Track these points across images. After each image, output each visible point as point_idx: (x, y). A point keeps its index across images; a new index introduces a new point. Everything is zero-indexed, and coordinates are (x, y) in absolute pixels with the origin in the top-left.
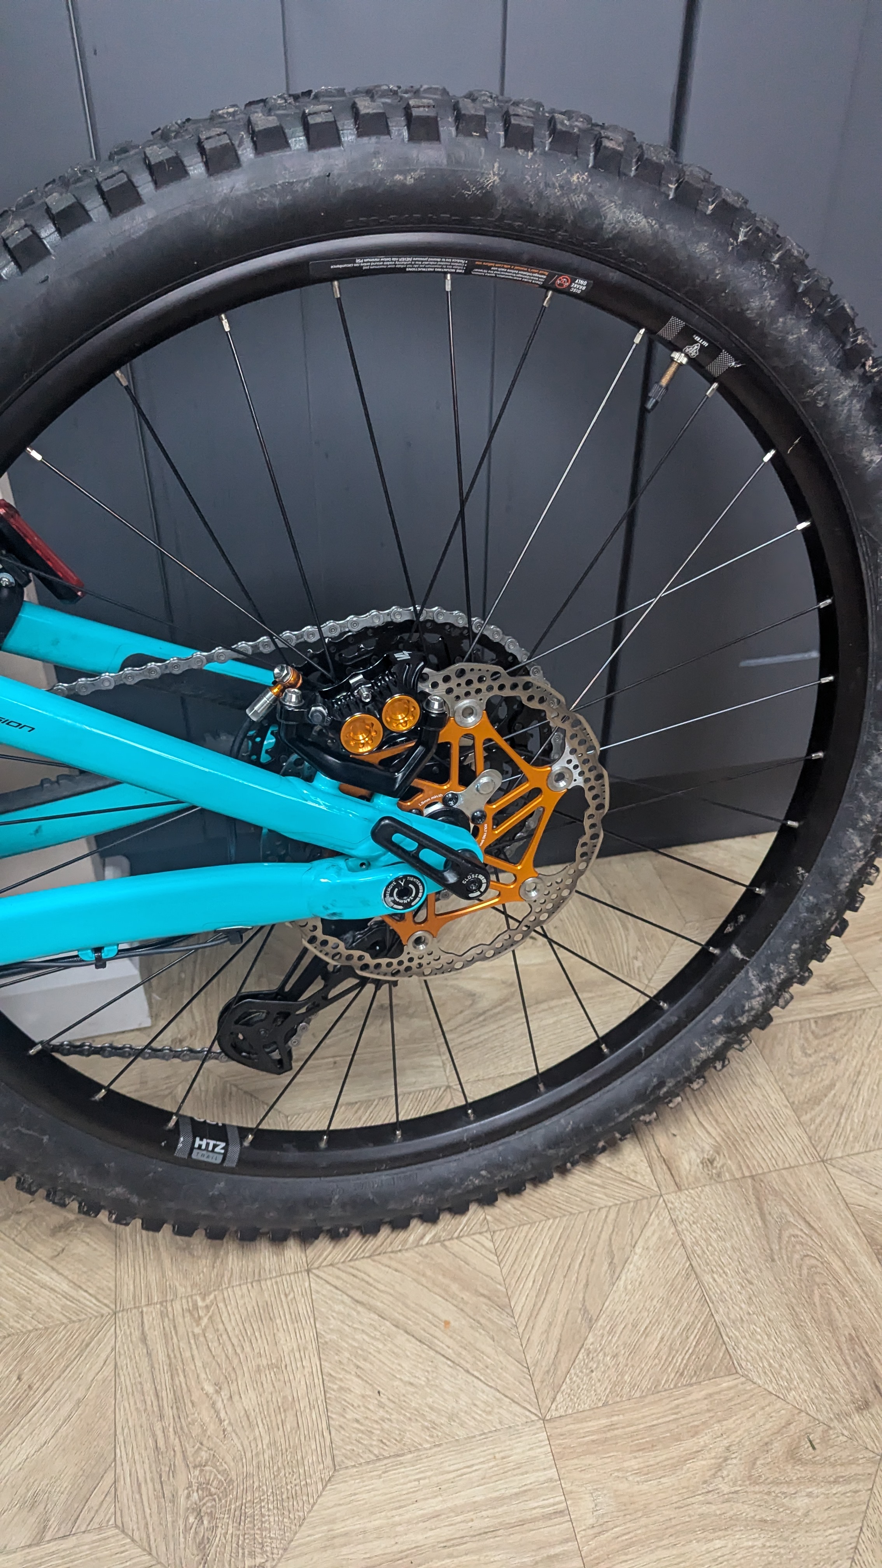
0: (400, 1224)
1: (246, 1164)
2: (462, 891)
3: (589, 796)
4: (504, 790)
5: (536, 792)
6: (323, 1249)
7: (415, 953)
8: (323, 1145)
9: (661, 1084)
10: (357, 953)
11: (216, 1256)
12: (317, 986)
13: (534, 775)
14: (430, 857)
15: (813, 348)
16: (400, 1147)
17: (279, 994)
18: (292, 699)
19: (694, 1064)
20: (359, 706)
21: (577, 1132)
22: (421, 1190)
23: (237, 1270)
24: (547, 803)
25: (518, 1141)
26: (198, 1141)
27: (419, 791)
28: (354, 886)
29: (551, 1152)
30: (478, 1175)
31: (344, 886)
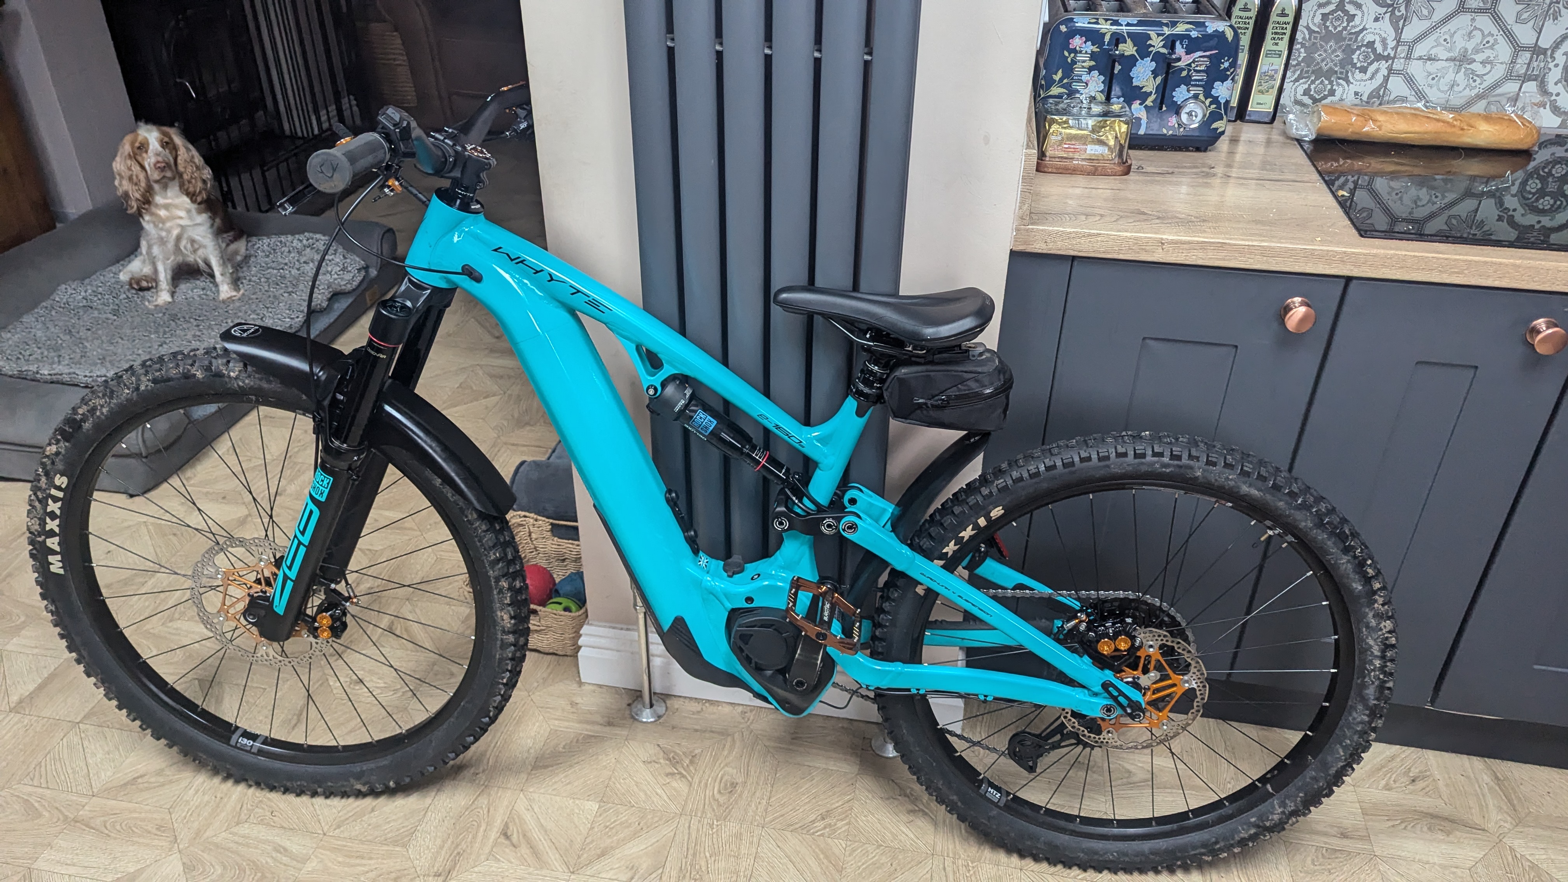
0: (1068, 865)
1: (1007, 807)
2: (1132, 717)
3: (1198, 693)
4: (1161, 680)
5: (1174, 685)
6: (1029, 863)
7: (1106, 737)
8: (1042, 812)
9: (1216, 843)
10: (1082, 729)
11: (979, 848)
12: (1058, 737)
13: (1175, 678)
14: (1121, 699)
15: (1329, 543)
16: (1077, 826)
17: (1038, 736)
18: (1083, 627)
19: (1237, 838)
20: (1107, 635)
21: (1167, 851)
22: (1083, 851)
23: (988, 857)
24: (1178, 691)
25: (1136, 845)
26: (990, 789)
27: (1124, 671)
28: (1090, 702)
29: (1152, 857)
30: (1113, 855)
31: (1086, 701)
